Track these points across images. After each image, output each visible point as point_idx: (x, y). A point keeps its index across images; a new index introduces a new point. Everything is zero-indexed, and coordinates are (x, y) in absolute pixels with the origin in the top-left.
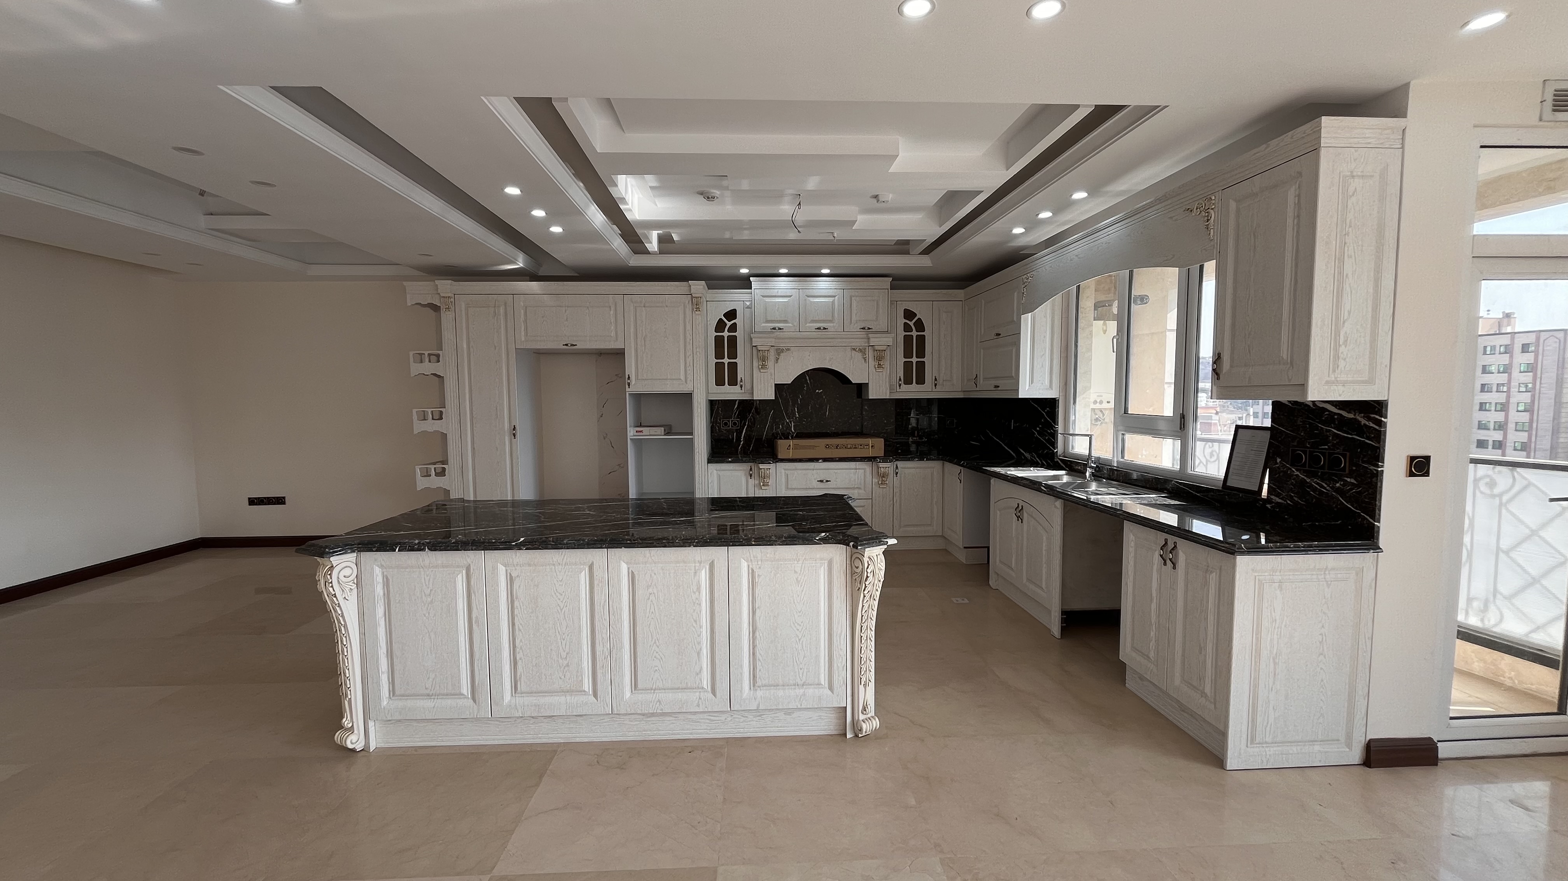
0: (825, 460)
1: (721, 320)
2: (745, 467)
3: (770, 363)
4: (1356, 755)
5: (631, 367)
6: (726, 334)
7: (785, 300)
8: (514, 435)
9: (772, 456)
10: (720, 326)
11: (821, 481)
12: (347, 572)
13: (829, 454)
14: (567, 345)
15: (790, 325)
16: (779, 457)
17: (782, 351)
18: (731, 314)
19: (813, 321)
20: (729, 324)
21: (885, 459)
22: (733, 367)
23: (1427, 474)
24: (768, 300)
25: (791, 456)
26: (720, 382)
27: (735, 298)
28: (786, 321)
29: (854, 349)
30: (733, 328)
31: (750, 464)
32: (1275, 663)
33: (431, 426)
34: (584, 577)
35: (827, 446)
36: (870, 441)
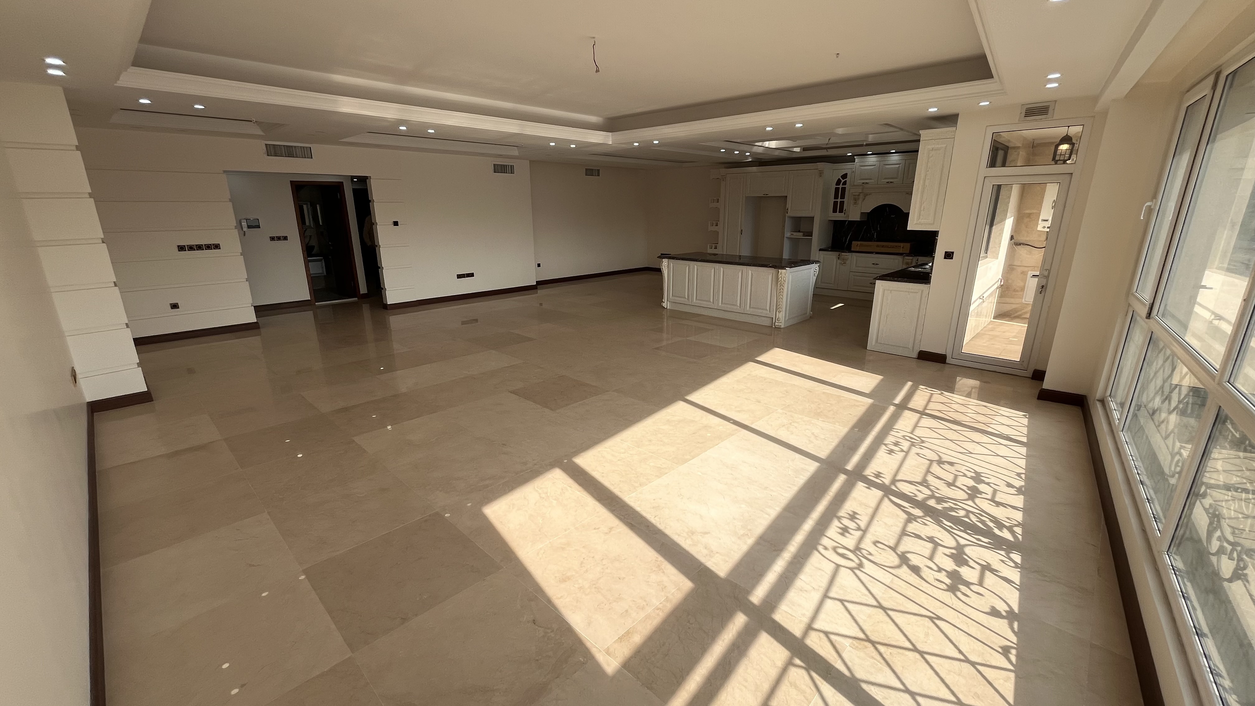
0: (877, 253)
1: (839, 179)
2: (837, 253)
3: (860, 202)
4: (915, 355)
5: (789, 205)
6: (841, 186)
7: (873, 167)
8: (741, 233)
9: (849, 249)
10: (838, 182)
11: (874, 264)
12: (666, 264)
13: (878, 250)
14: (764, 195)
15: (873, 181)
16: (852, 250)
17: (867, 195)
18: (845, 176)
19: (885, 179)
20: (843, 181)
21: (908, 255)
22: (842, 203)
23: (946, 252)
24: (862, 168)
25: (858, 250)
26: (835, 211)
27: (846, 168)
28: (871, 179)
29: (907, 193)
30: (845, 183)
31: (839, 253)
32: (887, 318)
33: (714, 228)
34: (713, 270)
35: (878, 246)
36: (902, 245)
